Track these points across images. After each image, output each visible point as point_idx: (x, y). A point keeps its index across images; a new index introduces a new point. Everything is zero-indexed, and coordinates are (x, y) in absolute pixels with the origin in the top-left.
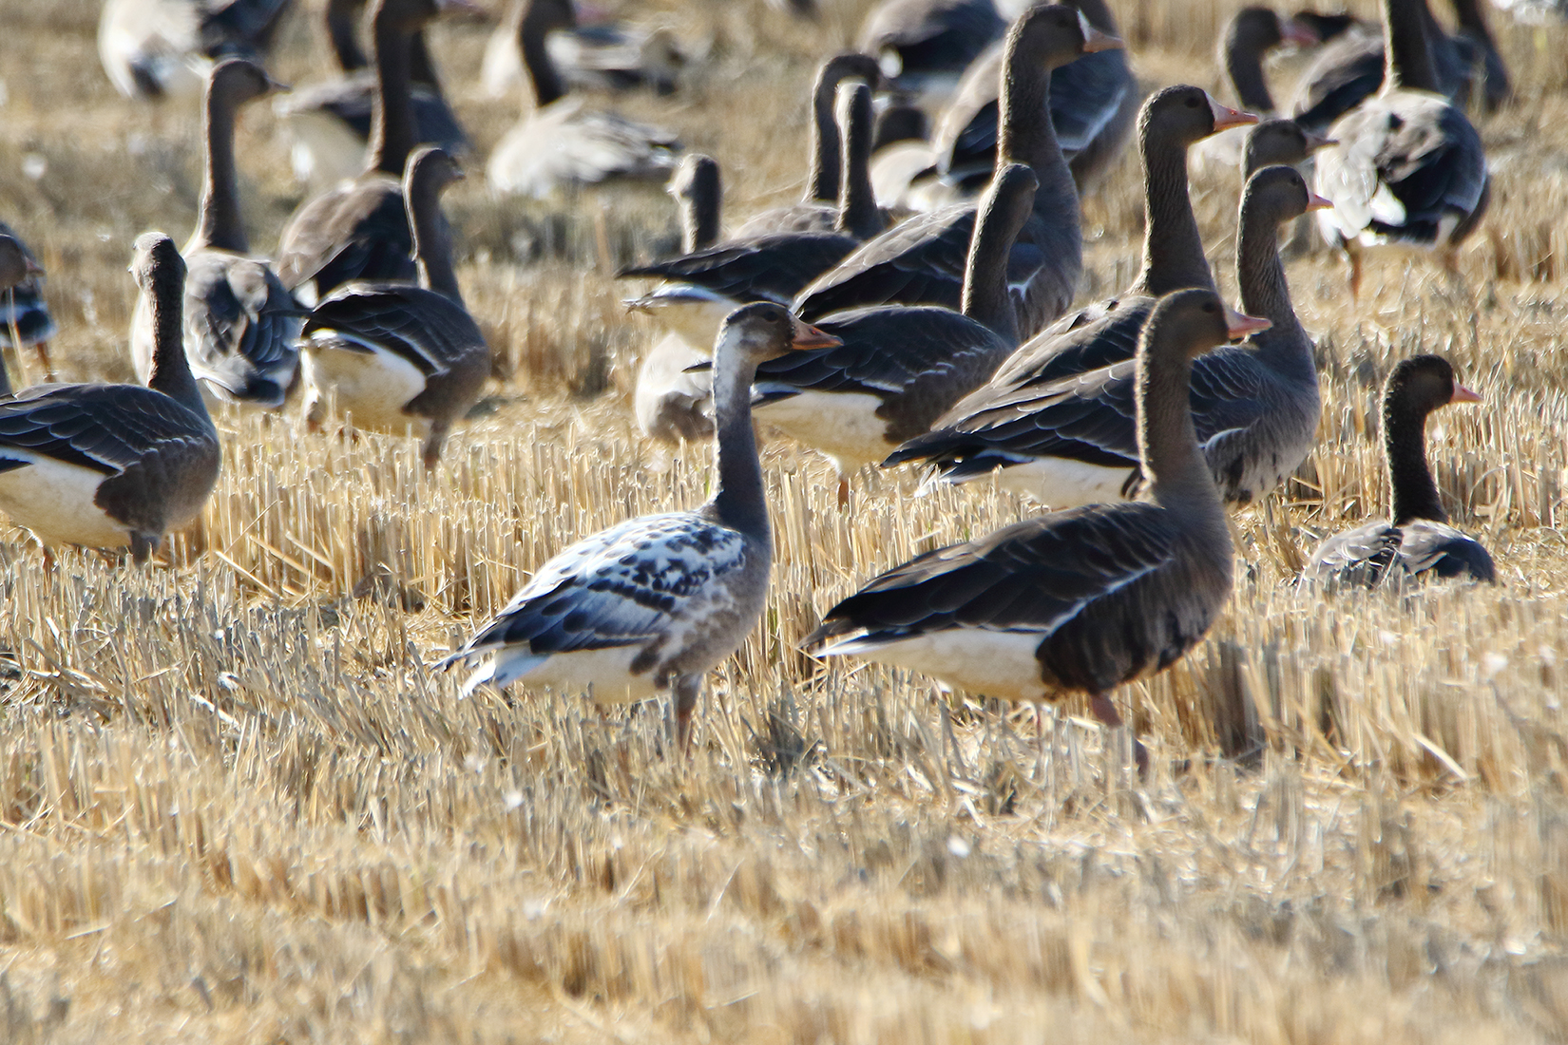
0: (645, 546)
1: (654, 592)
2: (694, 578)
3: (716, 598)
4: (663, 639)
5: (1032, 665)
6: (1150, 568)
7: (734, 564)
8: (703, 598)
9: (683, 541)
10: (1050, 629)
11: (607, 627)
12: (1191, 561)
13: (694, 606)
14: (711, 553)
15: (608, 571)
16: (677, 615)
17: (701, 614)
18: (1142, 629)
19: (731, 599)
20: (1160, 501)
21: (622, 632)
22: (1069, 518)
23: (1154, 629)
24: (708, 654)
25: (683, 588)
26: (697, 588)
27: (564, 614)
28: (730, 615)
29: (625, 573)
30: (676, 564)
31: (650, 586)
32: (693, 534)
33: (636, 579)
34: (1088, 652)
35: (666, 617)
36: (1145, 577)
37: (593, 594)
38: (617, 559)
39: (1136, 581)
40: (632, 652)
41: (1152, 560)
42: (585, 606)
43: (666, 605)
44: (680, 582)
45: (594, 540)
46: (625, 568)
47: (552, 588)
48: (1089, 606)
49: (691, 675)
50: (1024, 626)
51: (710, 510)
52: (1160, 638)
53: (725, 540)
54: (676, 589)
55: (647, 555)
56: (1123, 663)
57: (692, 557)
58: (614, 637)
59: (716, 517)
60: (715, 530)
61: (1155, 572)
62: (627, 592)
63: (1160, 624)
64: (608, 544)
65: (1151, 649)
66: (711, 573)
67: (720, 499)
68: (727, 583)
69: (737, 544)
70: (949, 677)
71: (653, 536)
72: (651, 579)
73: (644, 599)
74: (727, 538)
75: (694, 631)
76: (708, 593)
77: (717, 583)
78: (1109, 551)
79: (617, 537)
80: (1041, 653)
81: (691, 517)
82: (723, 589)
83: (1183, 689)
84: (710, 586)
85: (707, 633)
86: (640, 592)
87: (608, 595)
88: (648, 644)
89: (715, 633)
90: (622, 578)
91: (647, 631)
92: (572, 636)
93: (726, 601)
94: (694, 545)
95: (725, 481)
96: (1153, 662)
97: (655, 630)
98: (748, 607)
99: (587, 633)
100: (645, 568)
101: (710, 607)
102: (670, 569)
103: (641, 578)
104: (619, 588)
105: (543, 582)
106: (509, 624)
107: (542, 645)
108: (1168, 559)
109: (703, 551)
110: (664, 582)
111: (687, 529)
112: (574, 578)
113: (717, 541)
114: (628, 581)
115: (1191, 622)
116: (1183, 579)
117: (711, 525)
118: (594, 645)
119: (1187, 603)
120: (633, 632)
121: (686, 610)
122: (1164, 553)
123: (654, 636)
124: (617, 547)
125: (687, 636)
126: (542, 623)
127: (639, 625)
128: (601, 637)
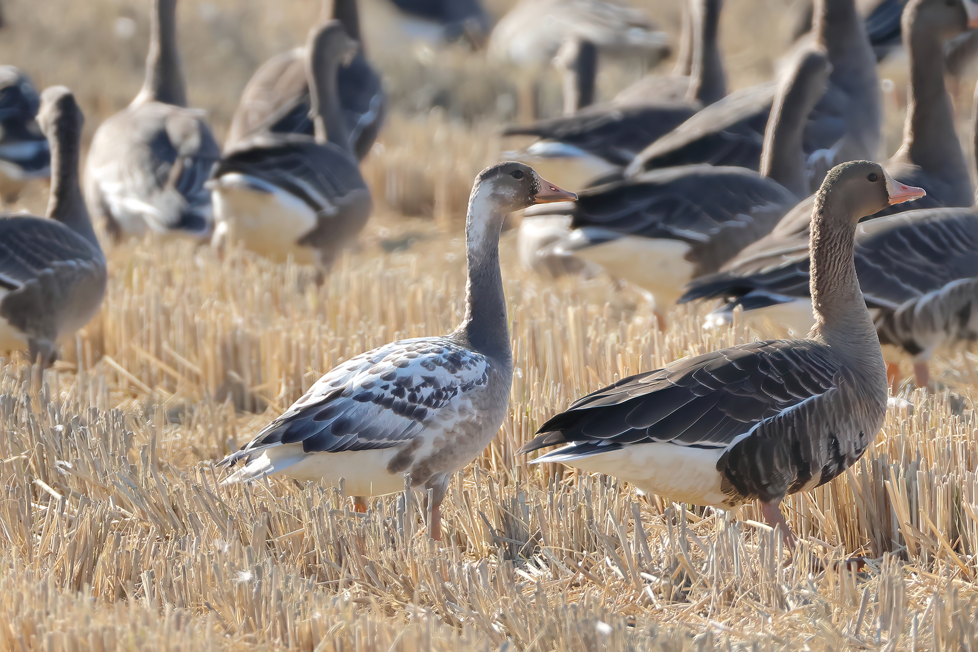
0: (403, 365)
1: (409, 404)
2: (444, 394)
3: (462, 410)
4: (415, 444)
5: (714, 476)
6: (816, 396)
7: (479, 383)
8: (451, 410)
9: (436, 362)
10: (730, 446)
11: (367, 433)
12: (850, 391)
13: (443, 417)
14: (459, 373)
15: (371, 385)
16: (427, 424)
17: (449, 424)
18: (807, 448)
19: (476, 412)
20: (826, 339)
21: (381, 437)
22: (749, 352)
23: (817, 448)
24: (455, 458)
25: (434, 401)
26: (447, 401)
27: (333, 420)
28: (474, 425)
29: (386, 387)
30: (429, 381)
31: (406, 399)
32: (445, 357)
33: (394, 392)
34: (760, 465)
35: (419, 425)
36: (811, 404)
37: (357, 403)
38: (379, 375)
39: (803, 407)
40: (390, 454)
41: (819, 390)
42: (350, 414)
43: (420, 415)
44: (432, 396)
45: (362, 360)
46: (385, 383)
47: (323, 398)
48: (762, 426)
49: (440, 474)
50: (707, 443)
51: (460, 336)
52: (822, 456)
53: (471, 362)
54: (428, 402)
55: (404, 373)
56: (791, 476)
57: (443, 376)
58: (374, 441)
59: (465, 341)
60: (464, 354)
61: (820, 399)
62: (388, 403)
63: (823, 444)
64: (373, 363)
65: (816, 466)
66: (459, 390)
67: (470, 327)
68: (472, 398)
69: (482, 365)
70: (643, 484)
71: (411, 357)
72: (408, 393)
73: (401, 410)
74: (473, 361)
75: (444, 438)
76: (456, 407)
77: (463, 398)
78: (782, 381)
79: (381, 357)
80: (720, 465)
81: (445, 341)
82: (469, 403)
83: (844, 499)
84: (457, 401)
85: (454, 439)
86: (397, 403)
87: (370, 405)
88: (403, 448)
89: (461, 440)
90: (383, 391)
91: (401, 437)
92: (339, 439)
93: (472, 414)
94: (445, 365)
95: (474, 313)
96: (817, 476)
97: (409, 437)
98: (489, 419)
99: (351, 437)
100: (403, 384)
101: (457, 418)
102: (424, 385)
103: (399, 392)
104: (379, 400)
105: (317, 393)
106: (286, 427)
107: (313, 445)
108: (831, 389)
109: (453, 371)
110: (419, 396)
111: (440, 352)
112: (343, 390)
113: (464, 362)
114: (388, 394)
115: (849, 443)
116: (845, 406)
117: (461, 349)
118: (357, 448)
119: (846, 426)
120: (390, 438)
121: (436, 420)
122: (829, 385)
123: (409, 441)
124: (381, 365)
125: (437, 442)
126: (313, 428)
127: (396, 431)
128: (363, 441)
